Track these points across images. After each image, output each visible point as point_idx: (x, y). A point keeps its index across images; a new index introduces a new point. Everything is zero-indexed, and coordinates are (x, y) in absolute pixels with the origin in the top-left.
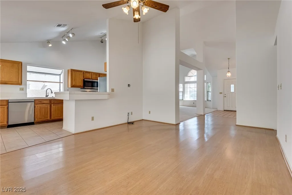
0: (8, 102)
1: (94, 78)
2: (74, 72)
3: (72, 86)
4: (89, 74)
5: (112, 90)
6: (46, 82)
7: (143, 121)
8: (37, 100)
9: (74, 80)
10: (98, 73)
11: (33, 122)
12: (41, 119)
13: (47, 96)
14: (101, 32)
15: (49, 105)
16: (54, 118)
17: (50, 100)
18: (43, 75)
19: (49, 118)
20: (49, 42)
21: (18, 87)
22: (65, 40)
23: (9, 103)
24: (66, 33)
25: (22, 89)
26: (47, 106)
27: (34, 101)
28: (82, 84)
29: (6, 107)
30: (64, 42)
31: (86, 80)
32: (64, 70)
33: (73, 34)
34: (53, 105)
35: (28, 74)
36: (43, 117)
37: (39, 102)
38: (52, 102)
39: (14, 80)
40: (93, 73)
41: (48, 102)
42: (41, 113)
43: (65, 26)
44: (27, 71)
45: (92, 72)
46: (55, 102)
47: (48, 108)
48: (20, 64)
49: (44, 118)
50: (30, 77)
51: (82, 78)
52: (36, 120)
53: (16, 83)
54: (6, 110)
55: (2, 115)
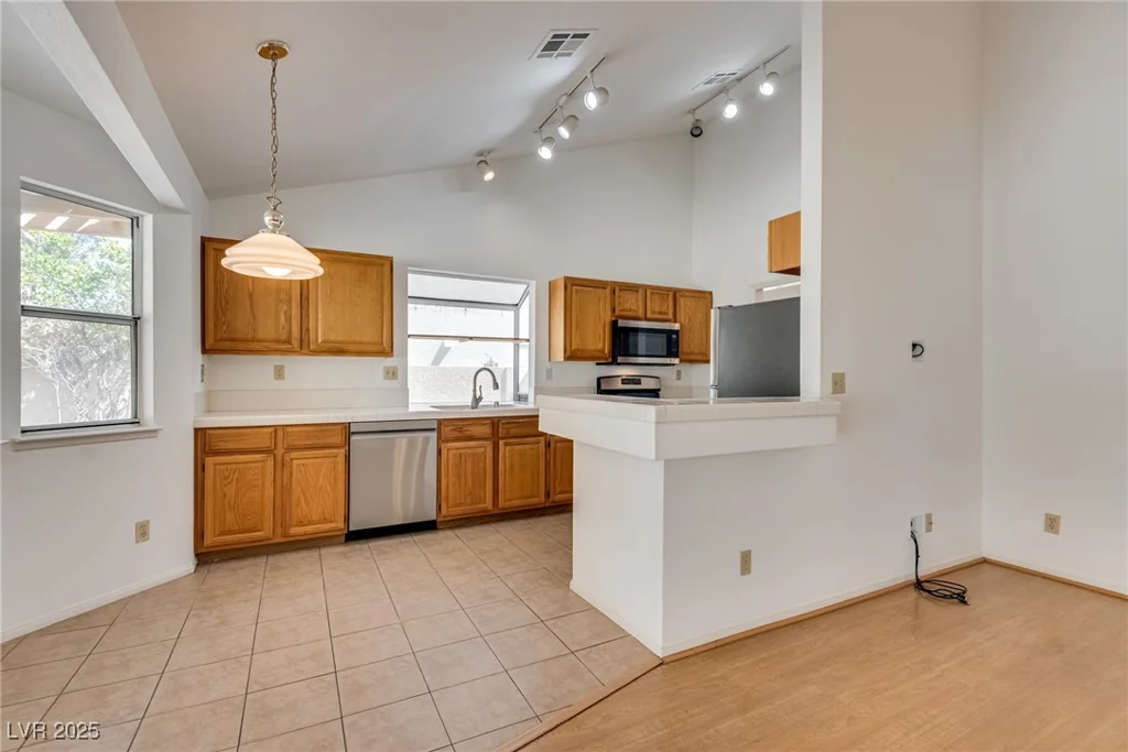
0: (347, 430)
1: (653, 312)
2: (577, 291)
3: (568, 353)
4: (634, 295)
5: (835, 384)
6: (471, 338)
7: (986, 567)
8: (446, 423)
9: (577, 327)
10: (669, 289)
11: (434, 518)
12: (460, 505)
13: (477, 400)
14: (706, 78)
15: (489, 445)
16: (508, 504)
17: (493, 423)
18: (459, 311)
19: (488, 505)
20: (483, 159)
21: (380, 364)
22: (549, 140)
23: (353, 438)
24: (565, 97)
25: (392, 374)
26: (482, 449)
27: (435, 426)
28: (603, 344)
29: (342, 452)
30: (546, 153)
31: (621, 323)
32: (533, 283)
33: (602, 91)
34: (506, 444)
35: (410, 306)
36: (469, 500)
37: (454, 430)
38: (500, 430)
39: (368, 335)
40: (649, 292)
41: (486, 430)
42: (463, 480)
43: (580, 43)
44: (409, 294)
45: (646, 288)
46: (513, 432)
47: (485, 457)
48: (387, 268)
49: (472, 504)
50: (418, 318)
51: (608, 318)
52: (444, 512)
53: (374, 348)
54: (341, 467)
55: (329, 488)
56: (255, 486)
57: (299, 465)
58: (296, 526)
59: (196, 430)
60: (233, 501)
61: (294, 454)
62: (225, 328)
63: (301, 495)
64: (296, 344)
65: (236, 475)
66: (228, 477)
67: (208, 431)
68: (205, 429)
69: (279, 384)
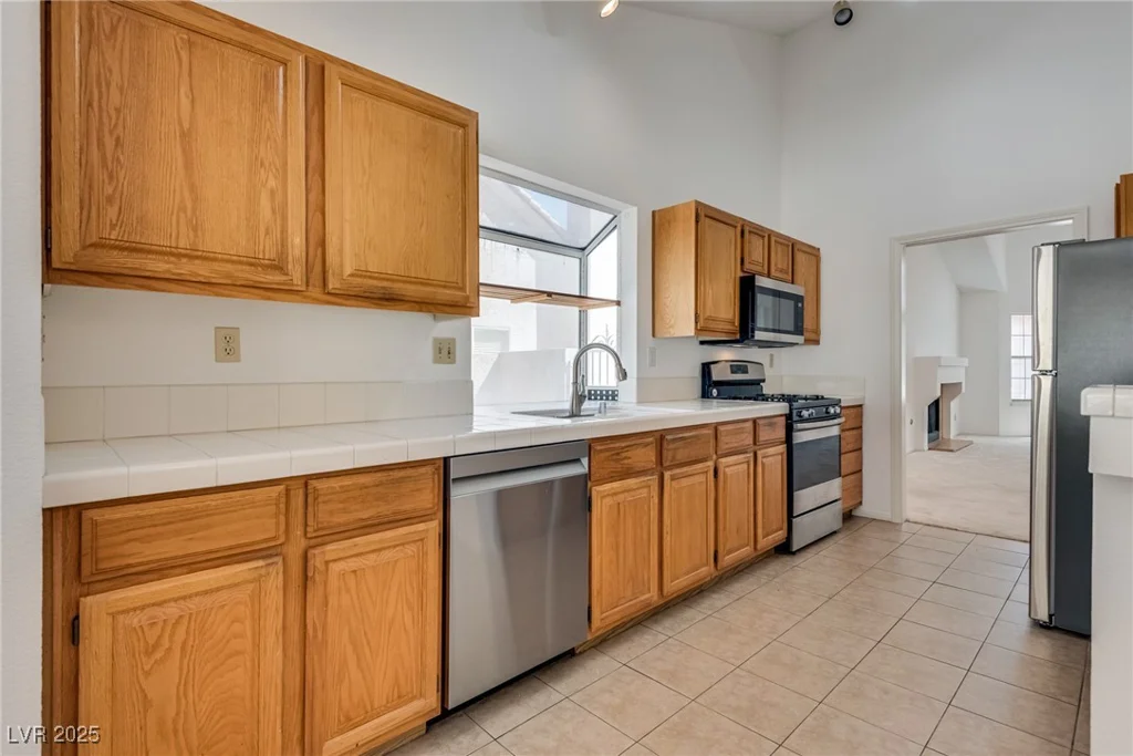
0: (441, 475)
12: (618, 601)
16: (673, 586)
19: (653, 592)
23: (455, 492)
25: (446, 352)
29: (431, 528)
42: (621, 553)
49: (633, 595)
52: (596, 622)
54: (433, 562)
55: (408, 620)
56: (238, 653)
57: (342, 575)
58: (341, 732)
59: (49, 514)
60: (171, 712)
61: (332, 549)
62: (112, 213)
63: (349, 649)
64: (297, 275)
65: (181, 631)
66: (156, 646)
67: (87, 514)
68: (80, 508)
69: (227, 368)
